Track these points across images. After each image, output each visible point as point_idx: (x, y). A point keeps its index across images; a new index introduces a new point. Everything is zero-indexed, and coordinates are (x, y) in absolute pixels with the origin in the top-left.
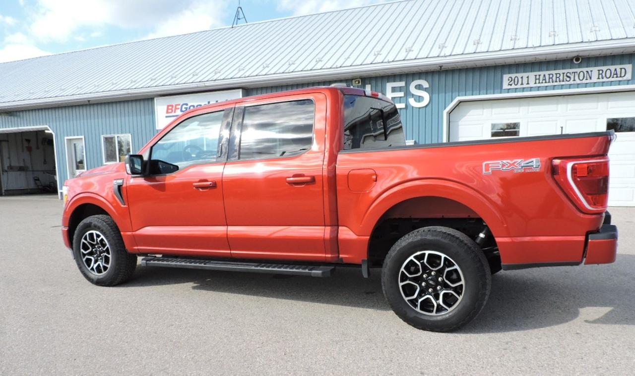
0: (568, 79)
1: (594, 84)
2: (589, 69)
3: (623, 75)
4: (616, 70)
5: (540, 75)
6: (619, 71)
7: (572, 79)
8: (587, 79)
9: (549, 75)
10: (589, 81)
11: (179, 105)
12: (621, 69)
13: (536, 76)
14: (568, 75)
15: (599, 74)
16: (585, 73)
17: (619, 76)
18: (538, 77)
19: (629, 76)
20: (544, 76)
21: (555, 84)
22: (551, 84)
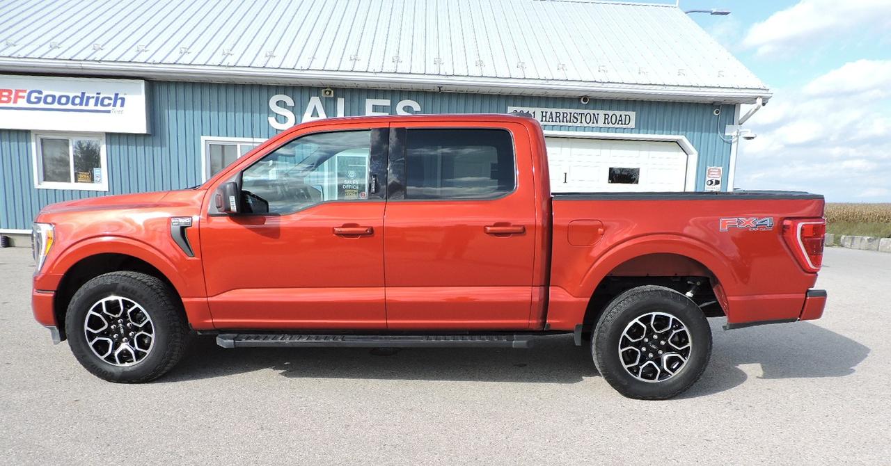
0: (575, 120)
1: (600, 129)
2: (596, 112)
3: (627, 122)
4: (621, 116)
5: (546, 112)
6: (623, 117)
7: (579, 121)
8: (593, 123)
9: (556, 113)
10: (594, 125)
11: (25, 91)
12: (626, 116)
13: (542, 112)
14: (576, 115)
15: (605, 118)
16: (592, 115)
17: (623, 123)
18: (544, 114)
19: (632, 125)
20: (551, 113)
21: (562, 124)
22: (558, 123)
